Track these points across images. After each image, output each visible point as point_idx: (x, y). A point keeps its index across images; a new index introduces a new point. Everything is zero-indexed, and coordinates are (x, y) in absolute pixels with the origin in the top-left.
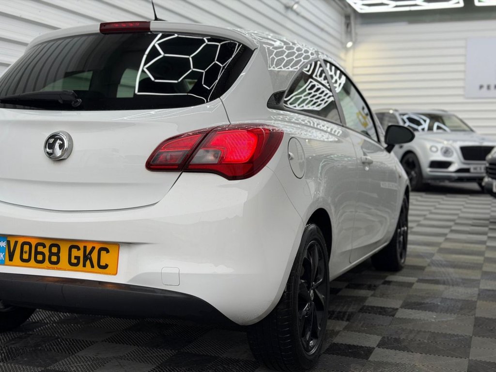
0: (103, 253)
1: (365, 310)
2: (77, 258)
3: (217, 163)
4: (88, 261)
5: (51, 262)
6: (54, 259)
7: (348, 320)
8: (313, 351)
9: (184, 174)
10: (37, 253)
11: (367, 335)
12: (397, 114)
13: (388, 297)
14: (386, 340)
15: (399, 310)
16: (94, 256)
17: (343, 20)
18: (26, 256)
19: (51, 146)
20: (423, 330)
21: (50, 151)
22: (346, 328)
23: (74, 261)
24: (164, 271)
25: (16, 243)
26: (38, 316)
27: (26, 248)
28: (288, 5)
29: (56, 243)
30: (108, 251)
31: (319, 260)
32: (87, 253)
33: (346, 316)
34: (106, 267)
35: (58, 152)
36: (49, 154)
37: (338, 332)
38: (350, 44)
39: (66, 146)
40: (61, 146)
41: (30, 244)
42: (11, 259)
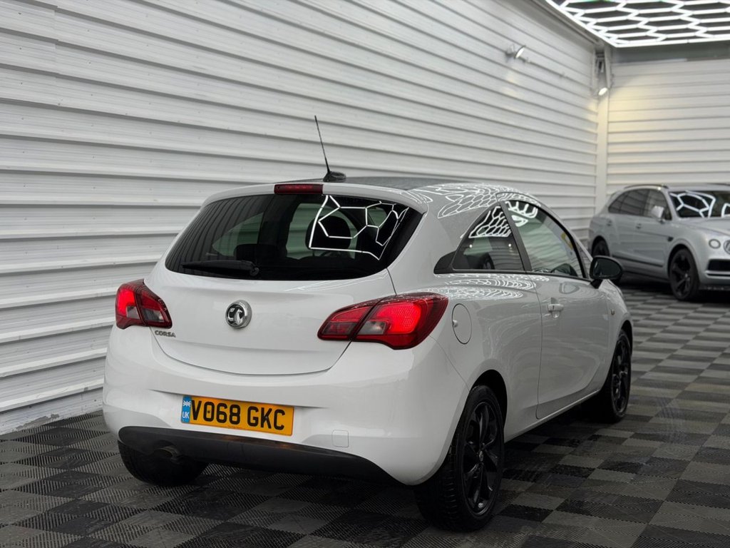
0: (279, 415)
1: (557, 470)
2: (256, 419)
3: (382, 333)
4: (266, 422)
5: (232, 422)
6: (235, 419)
7: (534, 481)
8: (482, 512)
9: (352, 343)
10: (219, 413)
11: (550, 497)
12: (666, 192)
13: (588, 455)
14: (568, 503)
15: (595, 471)
16: (271, 417)
17: (594, 57)
18: (209, 416)
19: (232, 315)
20: (613, 493)
21: (231, 319)
22: (530, 490)
23: (253, 421)
24: (336, 433)
25: (200, 403)
26: (211, 469)
27: (209, 408)
28: (509, 52)
29: (236, 405)
30: (283, 413)
31: (490, 421)
32: (265, 414)
33: (534, 476)
34: (282, 428)
35: (239, 320)
36: (231, 323)
37: (520, 493)
38: (603, 91)
39: (246, 314)
40: (242, 315)
41: (212, 404)
42: (195, 418)
